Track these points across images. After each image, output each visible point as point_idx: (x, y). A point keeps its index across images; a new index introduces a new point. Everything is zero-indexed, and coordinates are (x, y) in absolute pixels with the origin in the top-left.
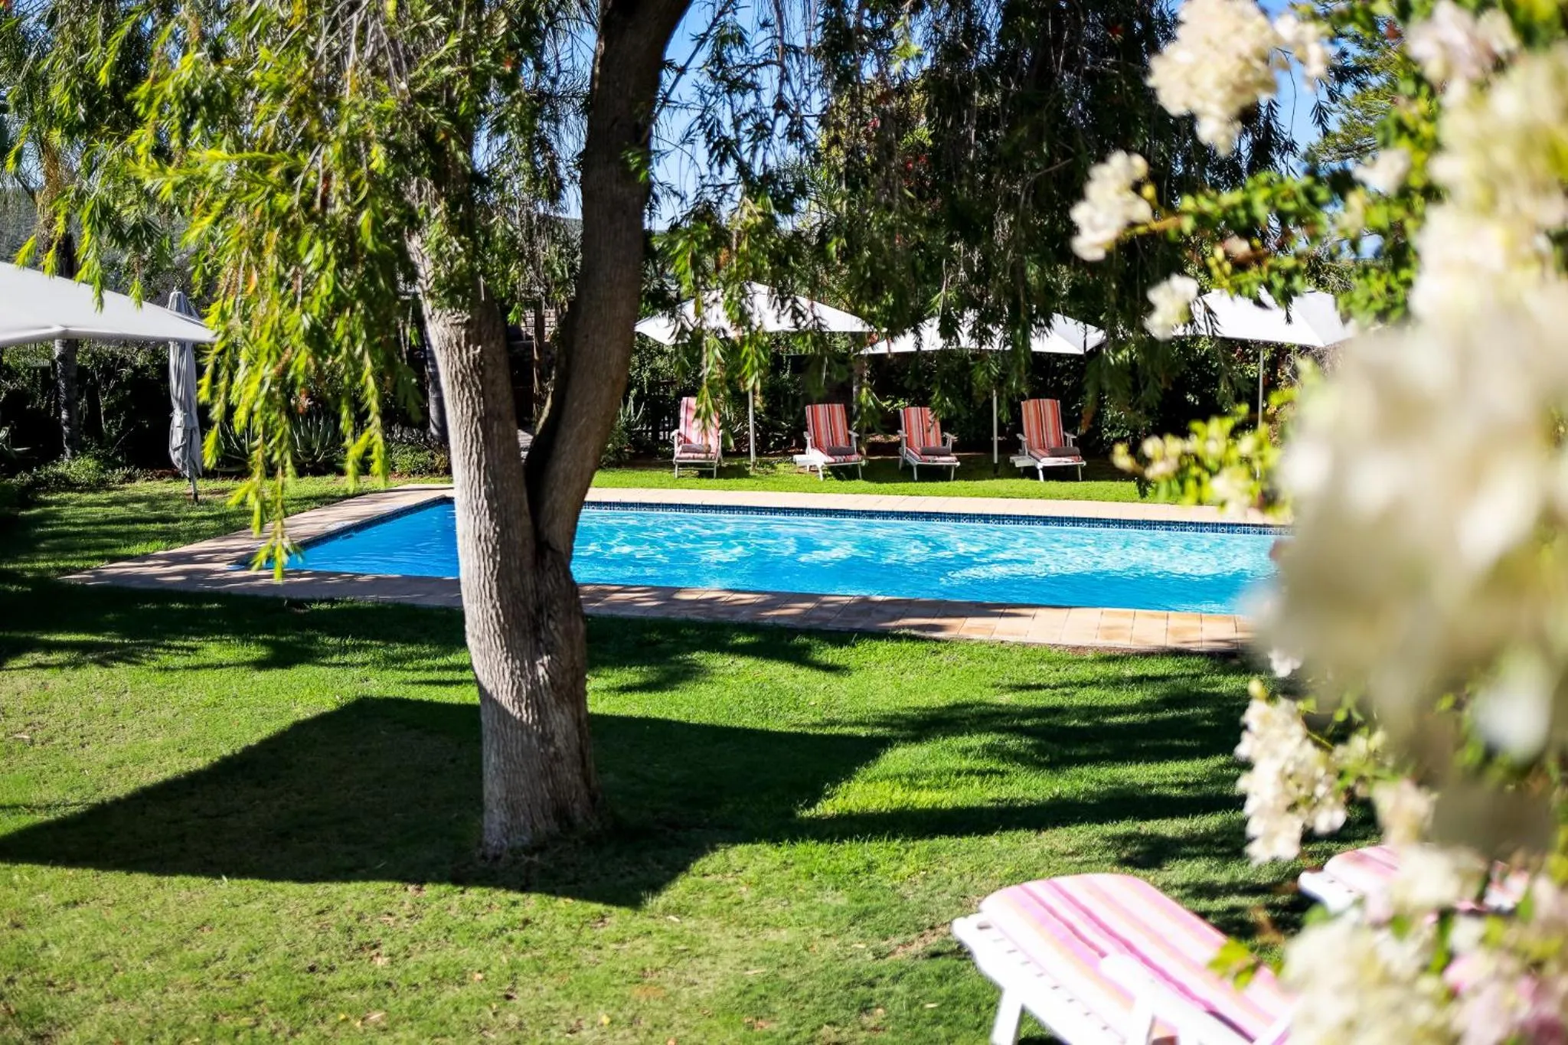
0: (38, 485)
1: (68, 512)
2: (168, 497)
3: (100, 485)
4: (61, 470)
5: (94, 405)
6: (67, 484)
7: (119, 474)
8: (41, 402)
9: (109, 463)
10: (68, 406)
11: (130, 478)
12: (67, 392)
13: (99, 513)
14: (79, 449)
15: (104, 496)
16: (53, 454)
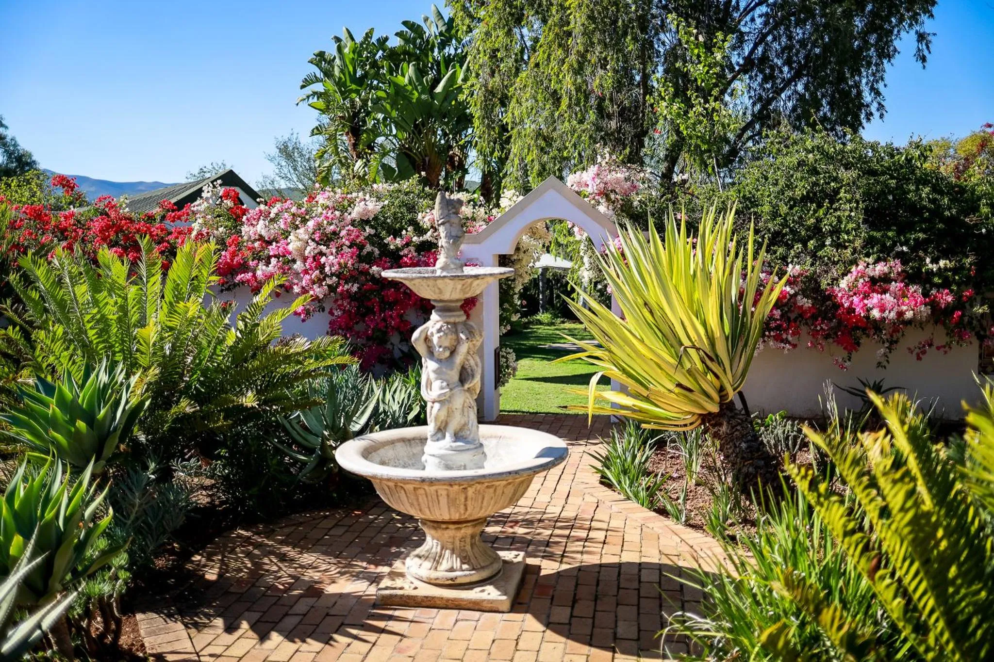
0: (530, 323)
1: (540, 331)
2: (575, 329)
3: (552, 324)
4: (538, 317)
5: (552, 293)
6: (540, 323)
7: (559, 320)
8: (533, 292)
9: (556, 316)
10: (543, 293)
11: (563, 322)
12: (543, 287)
13: (551, 332)
14: (546, 310)
15: (553, 327)
16: (535, 311)
